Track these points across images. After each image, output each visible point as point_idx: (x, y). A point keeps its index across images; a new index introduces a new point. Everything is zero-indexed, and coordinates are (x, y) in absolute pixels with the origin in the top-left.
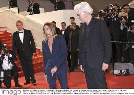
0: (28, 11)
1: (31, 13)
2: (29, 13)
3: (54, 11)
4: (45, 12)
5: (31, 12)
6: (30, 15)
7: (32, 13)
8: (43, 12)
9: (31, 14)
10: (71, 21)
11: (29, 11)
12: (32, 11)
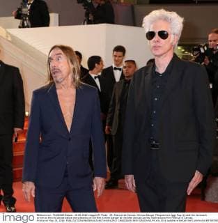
0: (16, 18)
1: (23, 24)
2: (19, 22)
3: (84, 24)
4: (60, 25)
5: (25, 22)
6: (20, 27)
7: (26, 25)
8: (55, 25)
9: (23, 26)
10: (116, 56)
11: (18, 16)
12: (26, 20)
